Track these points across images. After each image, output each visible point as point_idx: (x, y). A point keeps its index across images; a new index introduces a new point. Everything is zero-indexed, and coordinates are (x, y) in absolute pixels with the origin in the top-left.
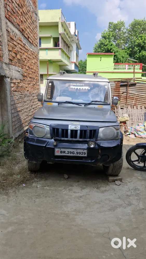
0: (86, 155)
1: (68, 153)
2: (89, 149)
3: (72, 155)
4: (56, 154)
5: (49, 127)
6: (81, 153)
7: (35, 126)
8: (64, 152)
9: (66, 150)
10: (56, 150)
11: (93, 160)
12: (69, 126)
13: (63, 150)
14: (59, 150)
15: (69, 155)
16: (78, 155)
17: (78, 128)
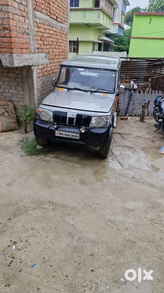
0: (78, 138)
1: (65, 135)
2: (81, 134)
3: (68, 137)
4: (57, 135)
5: (52, 112)
6: (75, 136)
7: (42, 111)
8: (62, 134)
9: (64, 133)
10: (56, 132)
11: (84, 142)
12: (68, 114)
13: (61, 132)
14: (58, 132)
15: (66, 136)
16: (73, 137)
17: (75, 116)
